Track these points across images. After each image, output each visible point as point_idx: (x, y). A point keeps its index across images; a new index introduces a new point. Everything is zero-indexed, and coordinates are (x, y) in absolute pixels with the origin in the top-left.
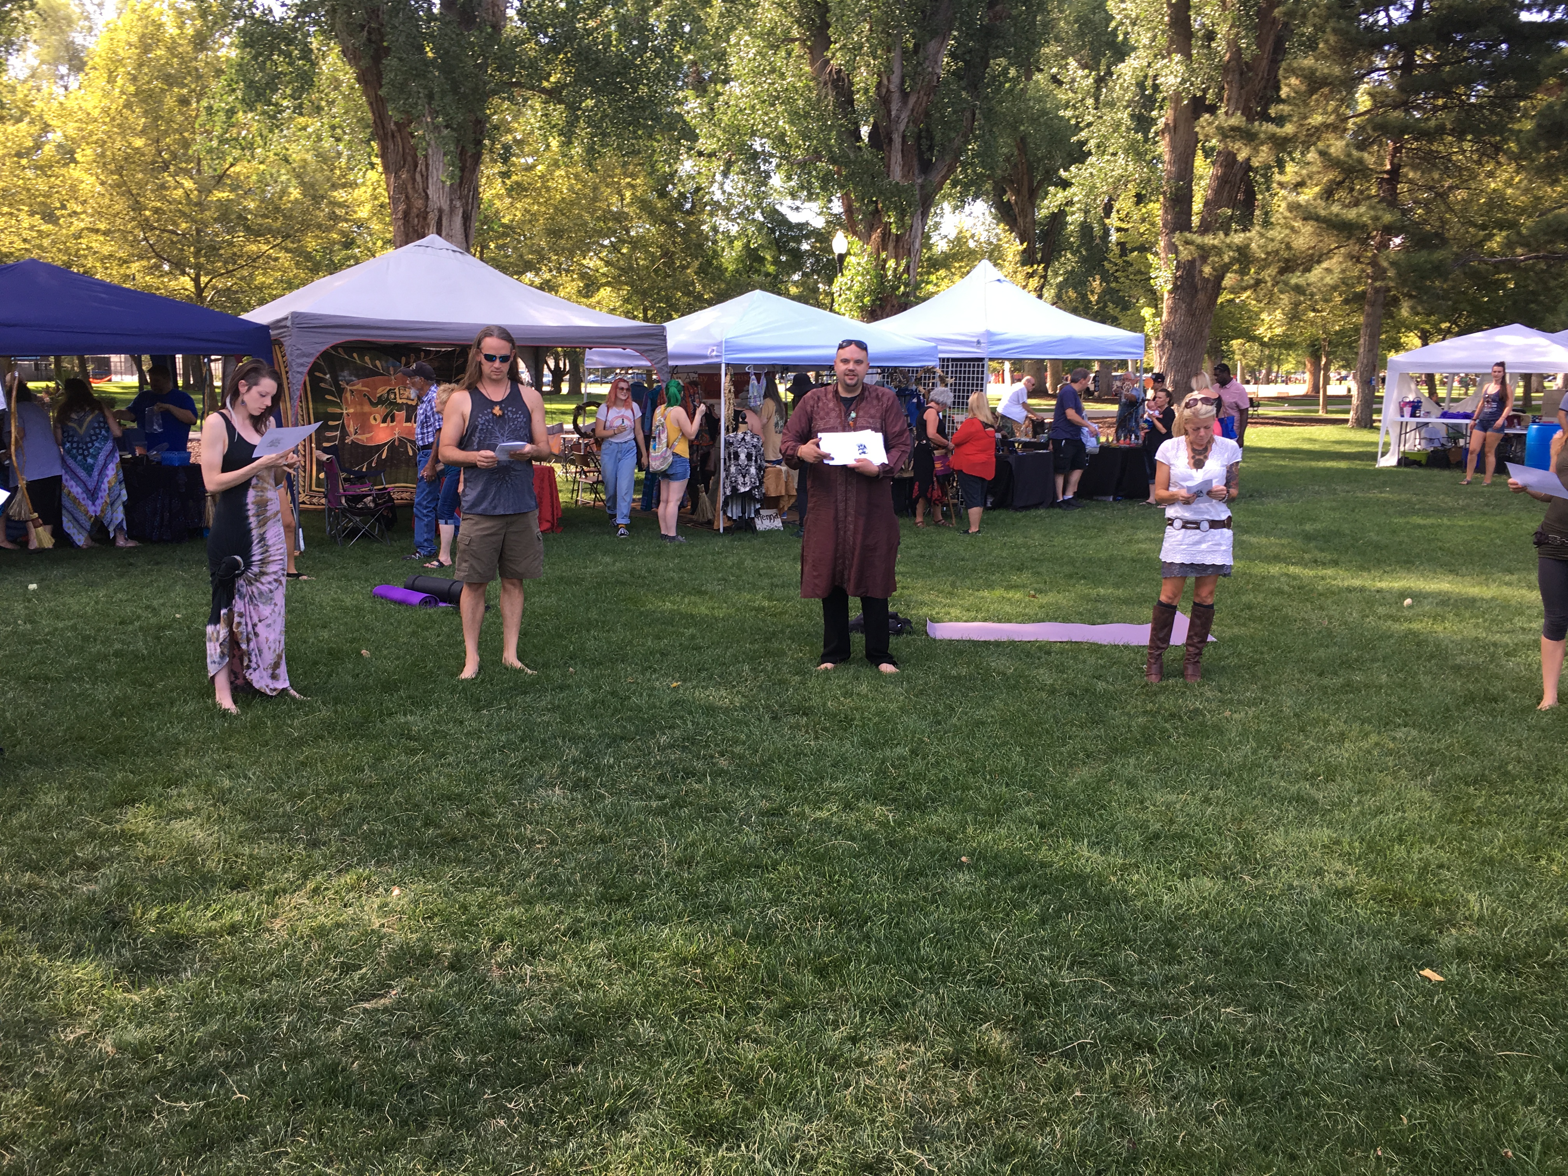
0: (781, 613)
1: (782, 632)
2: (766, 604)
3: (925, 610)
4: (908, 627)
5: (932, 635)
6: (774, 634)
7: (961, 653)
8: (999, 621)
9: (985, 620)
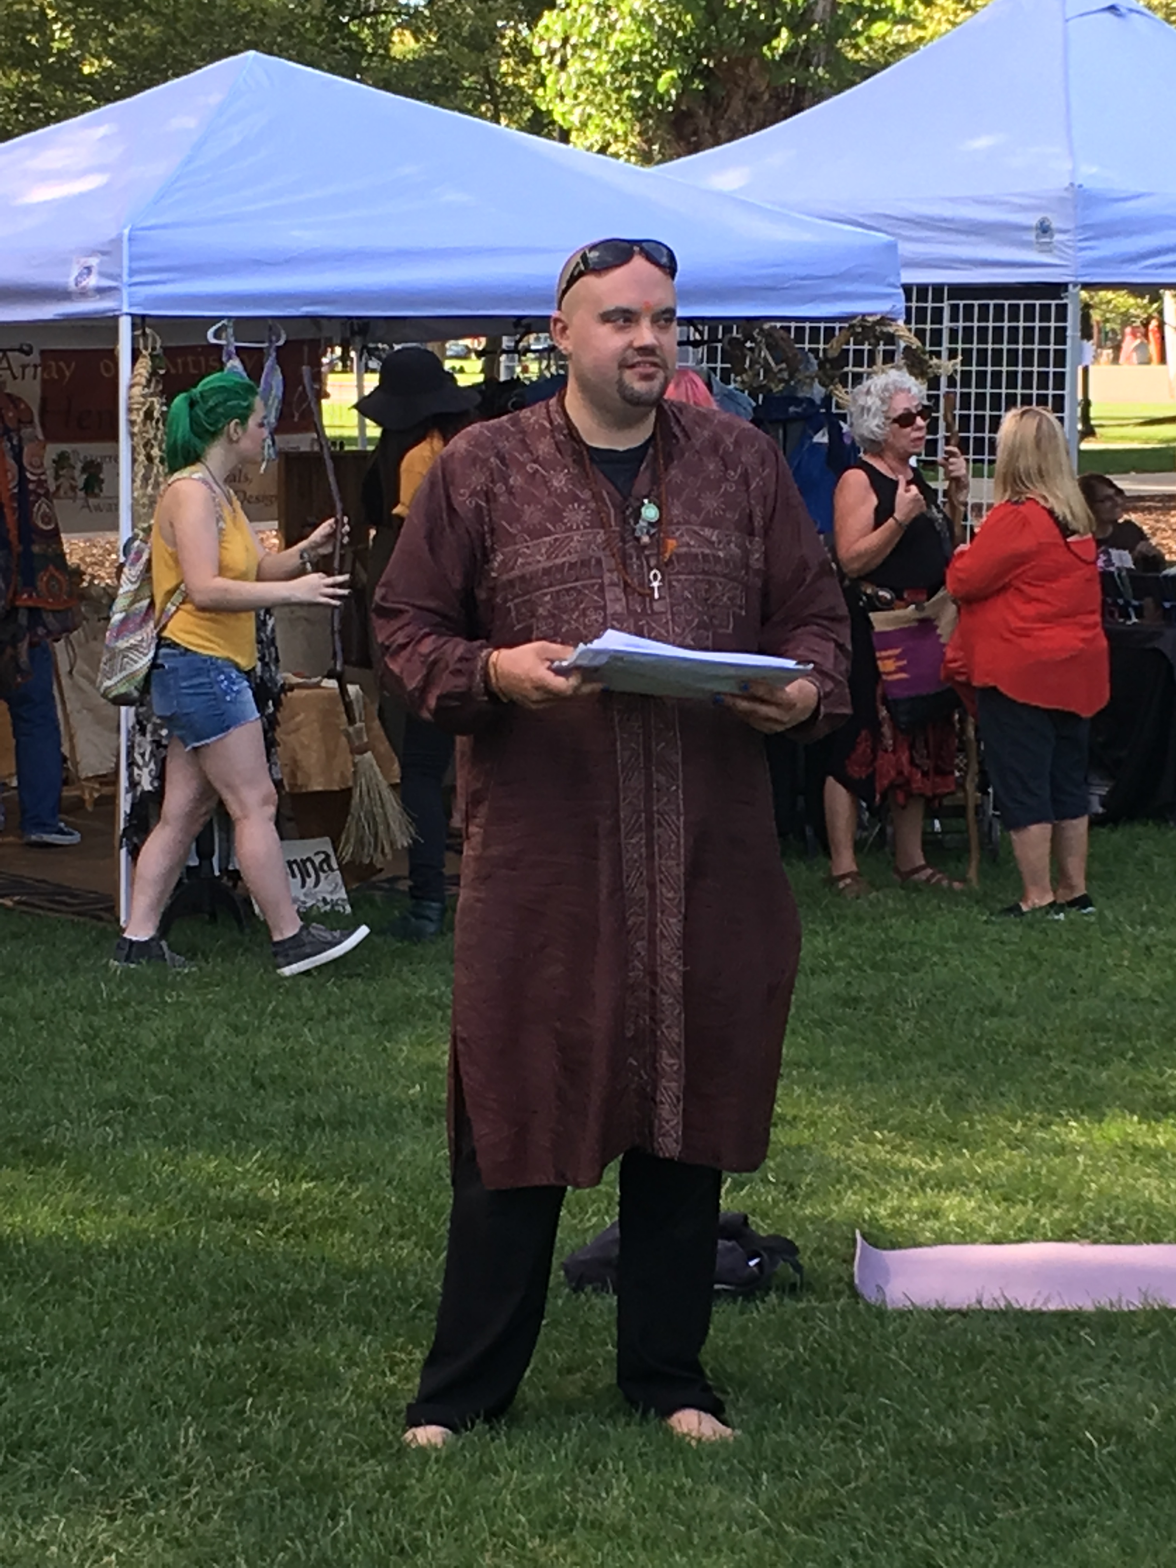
0: (325, 1225)
1: (327, 1295)
2: (273, 1189)
3: (851, 1199)
4: (783, 1268)
5: (870, 1295)
6: (296, 1303)
7: (974, 1358)
8: (1118, 1236)
9: (1065, 1235)
